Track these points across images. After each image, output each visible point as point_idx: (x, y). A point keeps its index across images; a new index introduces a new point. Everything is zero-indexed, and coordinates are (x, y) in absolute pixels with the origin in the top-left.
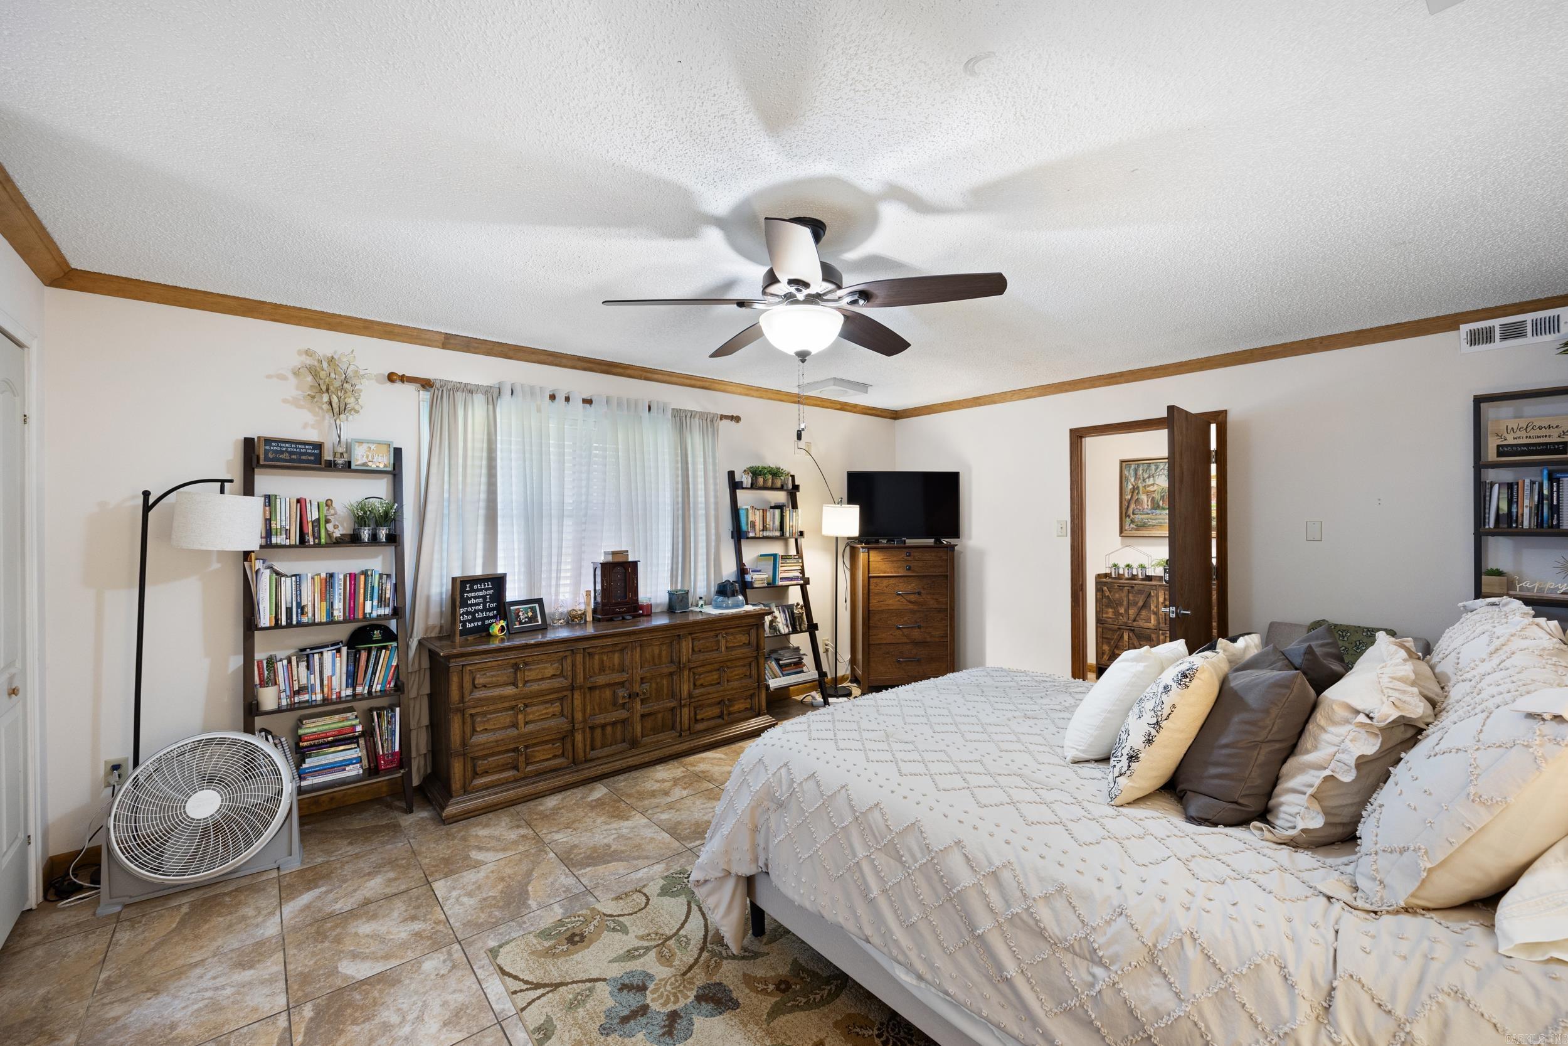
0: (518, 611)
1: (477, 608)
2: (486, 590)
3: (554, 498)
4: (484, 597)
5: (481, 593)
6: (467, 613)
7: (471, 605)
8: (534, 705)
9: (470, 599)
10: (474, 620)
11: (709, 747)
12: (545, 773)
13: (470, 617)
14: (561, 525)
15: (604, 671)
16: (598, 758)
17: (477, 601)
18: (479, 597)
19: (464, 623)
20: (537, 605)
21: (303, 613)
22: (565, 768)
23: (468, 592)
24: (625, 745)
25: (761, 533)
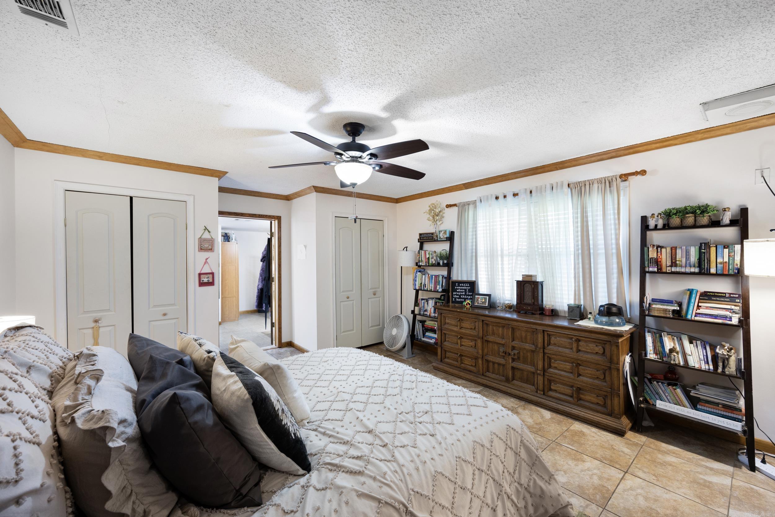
0: (479, 298)
1: (462, 293)
2: (466, 287)
3: (499, 248)
4: (465, 290)
5: (463, 288)
6: (457, 295)
7: (459, 292)
8: (465, 339)
9: (458, 289)
10: (460, 298)
11: (554, 410)
12: (467, 370)
13: (458, 297)
14: (502, 260)
15: (494, 335)
16: (489, 377)
17: (461, 291)
18: (462, 289)
19: (455, 298)
20: (488, 297)
21: (425, 287)
22: (475, 373)
23: (457, 286)
24: (503, 378)
25: (669, 268)
